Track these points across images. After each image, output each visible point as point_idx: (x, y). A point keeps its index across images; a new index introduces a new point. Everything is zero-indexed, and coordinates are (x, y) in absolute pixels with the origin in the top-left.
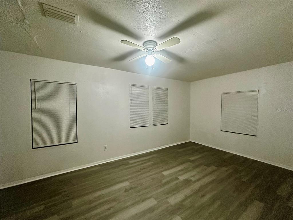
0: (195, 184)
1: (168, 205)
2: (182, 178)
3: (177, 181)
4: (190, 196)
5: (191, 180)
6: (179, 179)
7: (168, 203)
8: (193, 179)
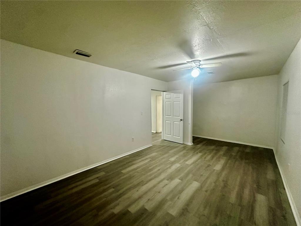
0: (164, 177)
1: (179, 163)
2: (177, 181)
3: (179, 177)
4: (167, 168)
5: (168, 180)
6: (179, 179)
7: (179, 164)
8: (166, 182)
